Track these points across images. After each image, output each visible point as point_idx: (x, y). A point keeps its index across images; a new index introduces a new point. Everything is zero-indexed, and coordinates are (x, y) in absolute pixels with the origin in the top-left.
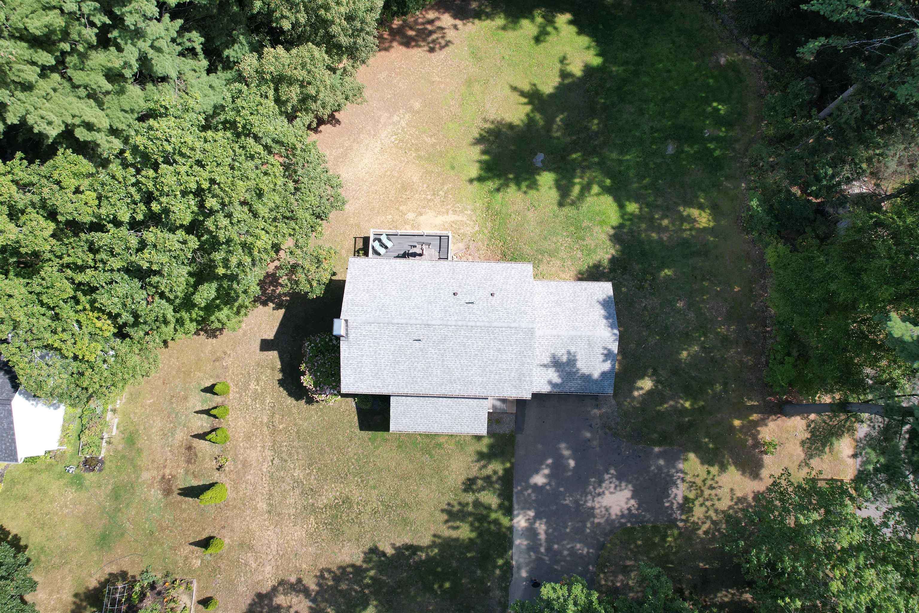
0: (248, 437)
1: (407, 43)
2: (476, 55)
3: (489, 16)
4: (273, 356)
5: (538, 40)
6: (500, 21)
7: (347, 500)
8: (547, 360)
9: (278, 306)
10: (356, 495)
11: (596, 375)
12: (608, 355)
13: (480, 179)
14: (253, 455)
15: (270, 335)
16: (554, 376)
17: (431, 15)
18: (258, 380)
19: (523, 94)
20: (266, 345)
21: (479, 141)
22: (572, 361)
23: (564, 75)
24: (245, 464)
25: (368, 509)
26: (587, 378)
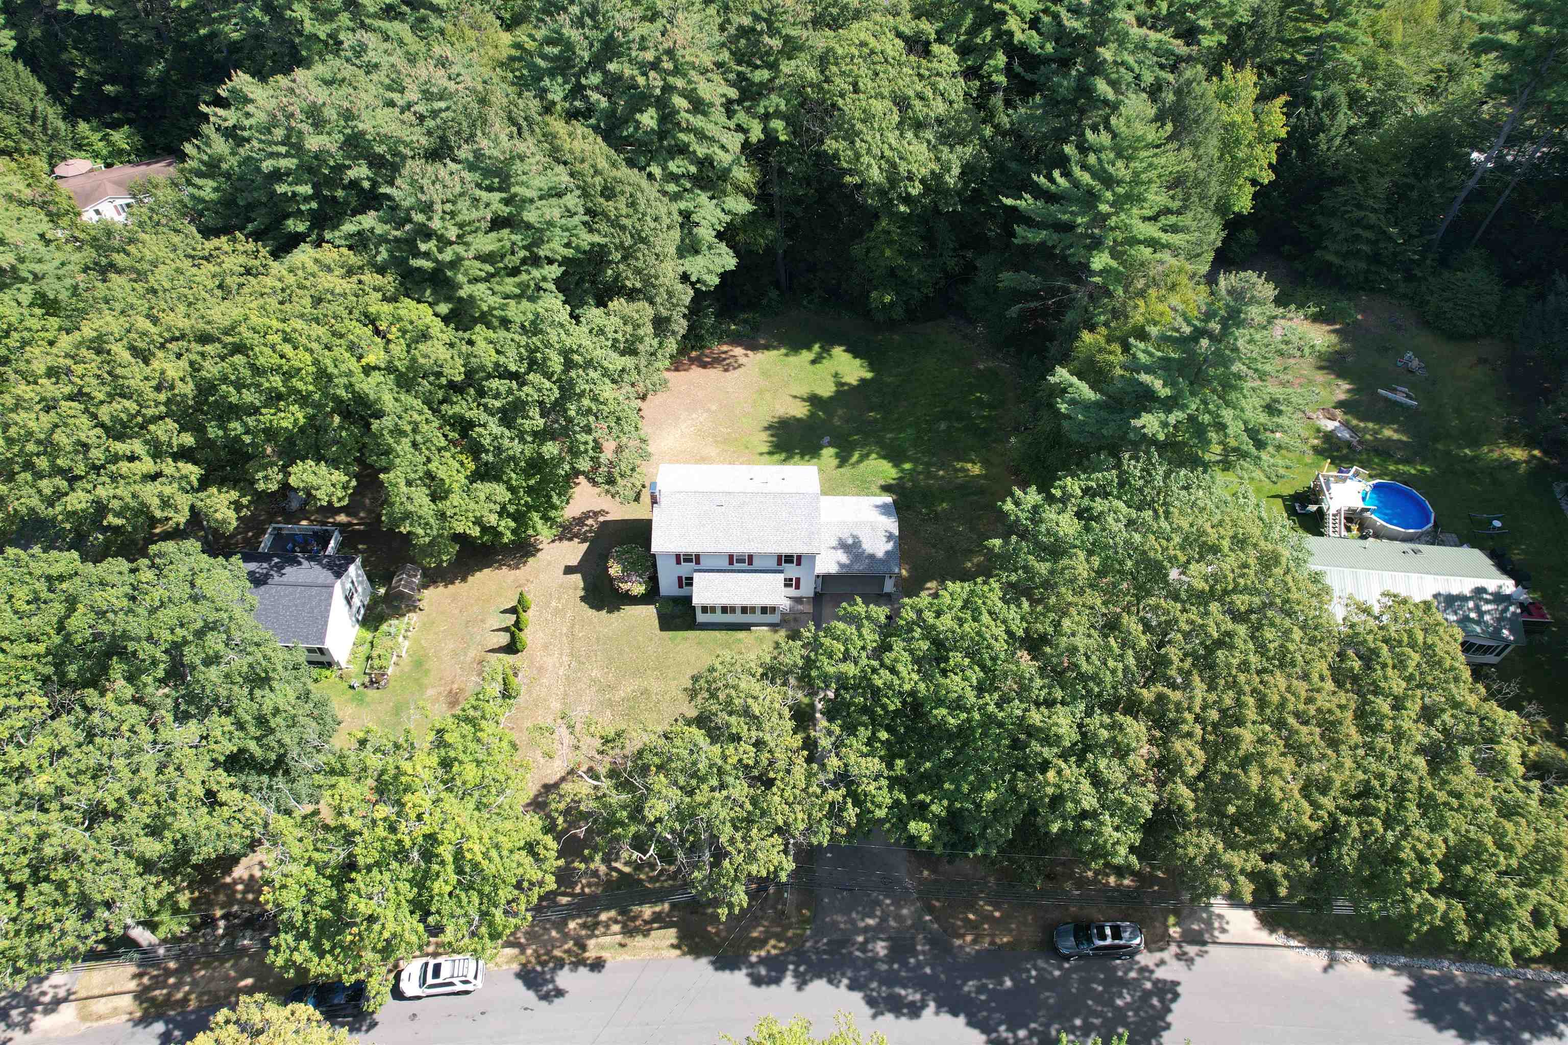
0: (546, 647)
1: (704, 366)
2: (765, 373)
3: (775, 348)
4: (577, 579)
5: (814, 362)
6: (783, 351)
7: (645, 692)
8: (834, 543)
9: (584, 541)
10: (655, 686)
11: (880, 554)
12: (890, 537)
13: (770, 453)
14: (550, 662)
15: (574, 561)
16: (843, 558)
17: (725, 348)
18: (559, 599)
19: (804, 400)
20: (569, 570)
21: (767, 429)
22: (857, 544)
23: (840, 384)
24: (541, 669)
25: (667, 697)
26: (872, 557)
